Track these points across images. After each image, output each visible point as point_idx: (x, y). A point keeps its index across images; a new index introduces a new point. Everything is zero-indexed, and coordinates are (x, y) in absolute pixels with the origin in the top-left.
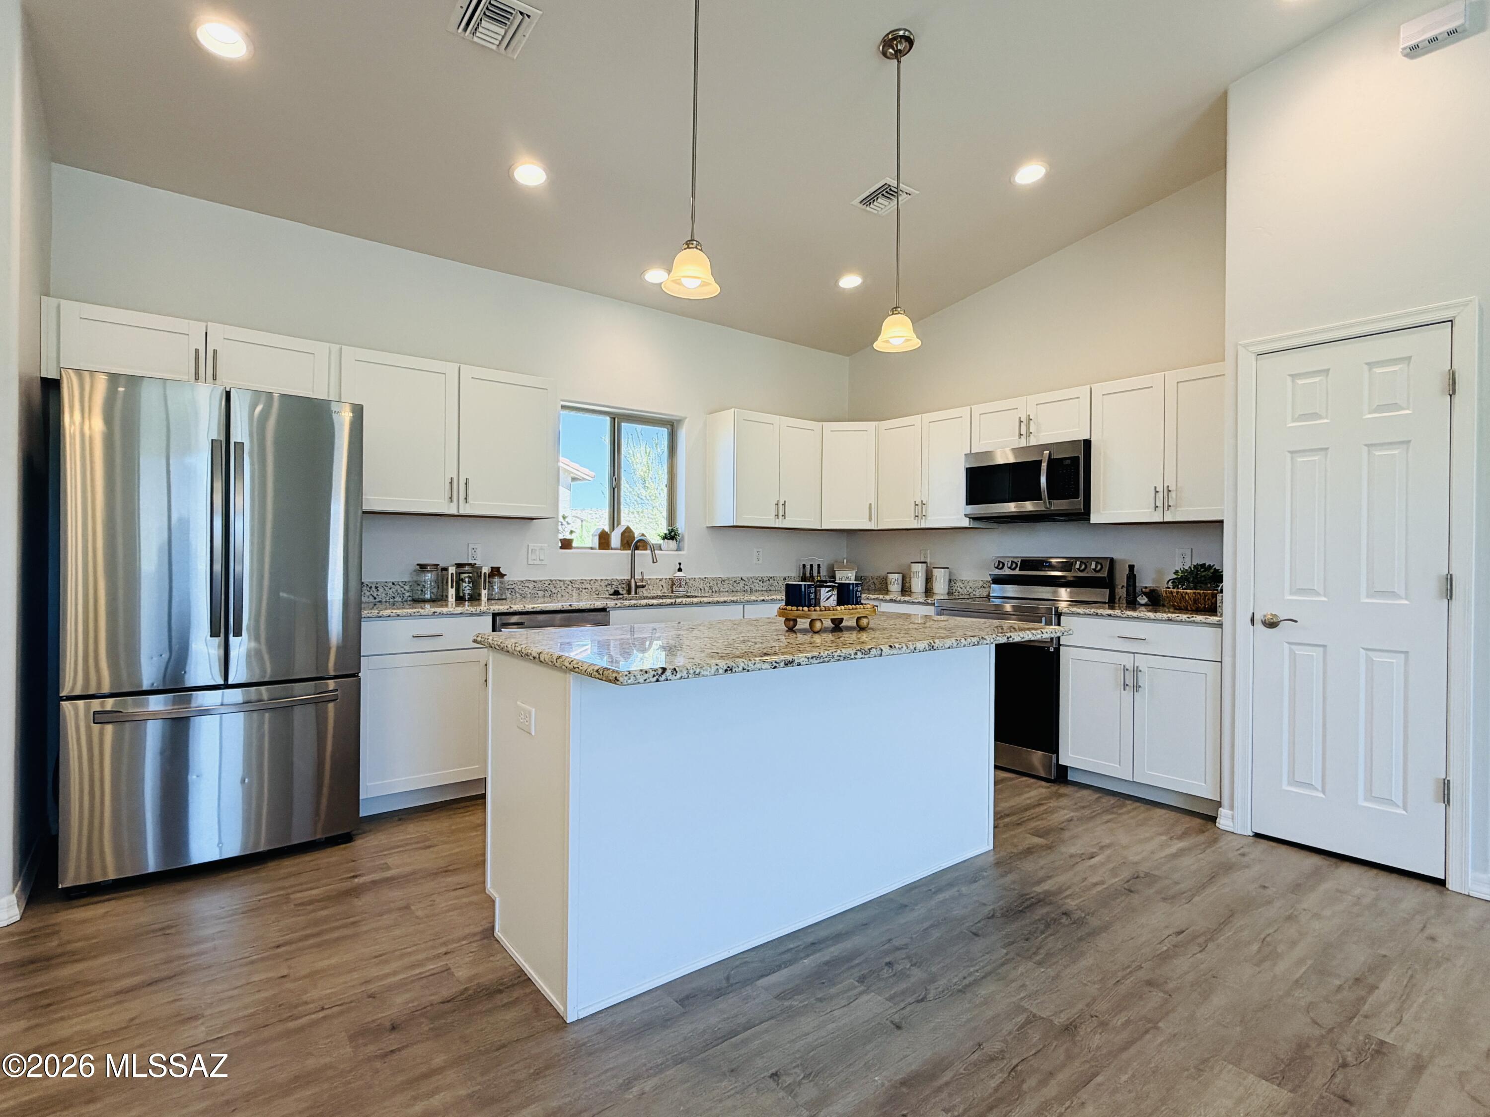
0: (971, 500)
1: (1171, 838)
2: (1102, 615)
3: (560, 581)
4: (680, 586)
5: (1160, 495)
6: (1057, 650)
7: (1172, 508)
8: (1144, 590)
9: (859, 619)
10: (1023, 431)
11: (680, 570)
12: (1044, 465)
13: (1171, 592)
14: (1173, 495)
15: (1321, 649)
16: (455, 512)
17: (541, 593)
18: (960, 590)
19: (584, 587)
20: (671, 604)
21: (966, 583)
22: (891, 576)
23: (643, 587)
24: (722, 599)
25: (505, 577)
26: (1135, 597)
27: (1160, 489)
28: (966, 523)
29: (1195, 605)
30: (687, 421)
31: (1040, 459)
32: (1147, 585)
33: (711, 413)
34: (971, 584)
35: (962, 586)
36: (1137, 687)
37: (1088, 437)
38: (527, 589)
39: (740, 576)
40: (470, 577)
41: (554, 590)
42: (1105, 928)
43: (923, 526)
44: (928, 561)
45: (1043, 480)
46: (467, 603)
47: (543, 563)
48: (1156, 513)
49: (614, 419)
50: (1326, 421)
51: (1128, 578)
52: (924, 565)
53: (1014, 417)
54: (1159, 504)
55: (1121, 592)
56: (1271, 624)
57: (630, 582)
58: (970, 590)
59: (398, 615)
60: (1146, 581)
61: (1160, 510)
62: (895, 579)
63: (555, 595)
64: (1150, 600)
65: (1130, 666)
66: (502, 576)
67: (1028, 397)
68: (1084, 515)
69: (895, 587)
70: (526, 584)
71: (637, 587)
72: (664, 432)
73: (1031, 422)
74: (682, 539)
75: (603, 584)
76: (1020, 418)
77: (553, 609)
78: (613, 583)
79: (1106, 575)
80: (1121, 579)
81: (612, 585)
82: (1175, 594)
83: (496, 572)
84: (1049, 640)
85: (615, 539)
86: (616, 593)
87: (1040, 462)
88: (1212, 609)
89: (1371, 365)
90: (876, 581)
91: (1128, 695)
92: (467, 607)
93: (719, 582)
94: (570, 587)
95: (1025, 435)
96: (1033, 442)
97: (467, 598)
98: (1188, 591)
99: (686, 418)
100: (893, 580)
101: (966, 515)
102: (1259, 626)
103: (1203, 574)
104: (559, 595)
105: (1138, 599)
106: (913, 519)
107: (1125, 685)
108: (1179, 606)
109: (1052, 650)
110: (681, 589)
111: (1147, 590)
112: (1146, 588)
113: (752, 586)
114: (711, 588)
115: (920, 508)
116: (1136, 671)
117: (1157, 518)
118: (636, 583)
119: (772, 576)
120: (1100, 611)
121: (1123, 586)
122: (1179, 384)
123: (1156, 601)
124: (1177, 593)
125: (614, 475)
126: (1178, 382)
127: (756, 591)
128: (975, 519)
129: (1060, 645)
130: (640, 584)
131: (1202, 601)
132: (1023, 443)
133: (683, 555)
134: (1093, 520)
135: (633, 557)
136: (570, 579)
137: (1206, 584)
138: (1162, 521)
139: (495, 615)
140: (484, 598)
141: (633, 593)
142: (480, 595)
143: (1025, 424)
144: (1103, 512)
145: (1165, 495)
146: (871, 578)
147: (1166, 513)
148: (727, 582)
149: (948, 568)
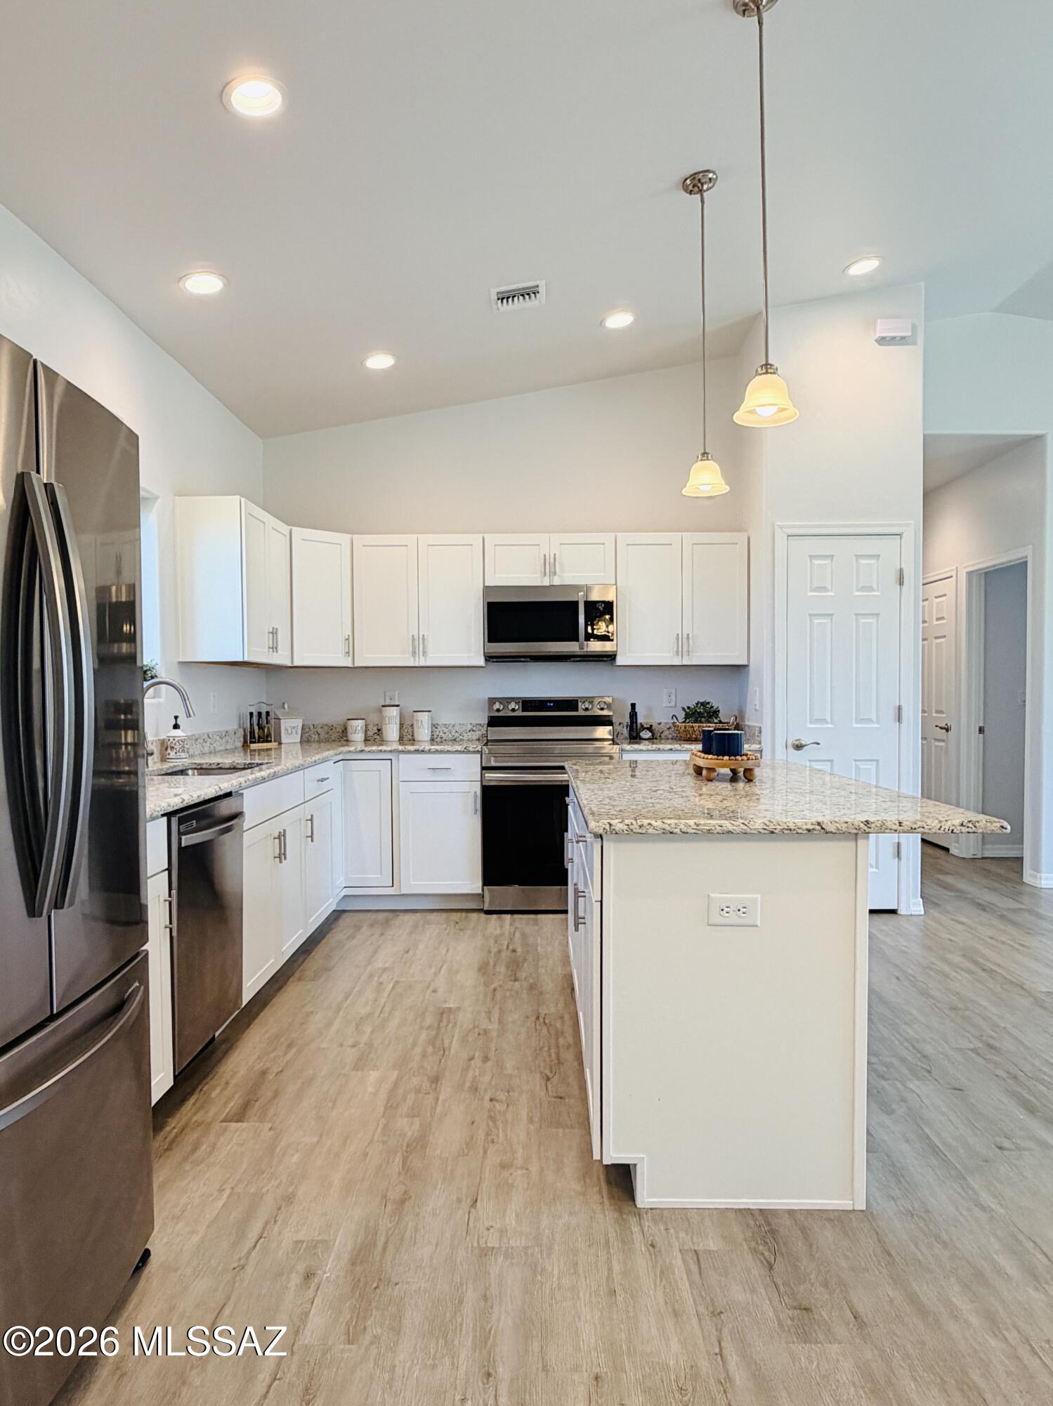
0: (492, 637)
2: (664, 750)
5: (680, 642)
7: (691, 653)
8: (648, 726)
10: (548, 570)
11: (176, 726)
12: (580, 606)
14: (692, 641)
15: (829, 763)
18: (443, 735)
21: (450, 727)
22: (350, 723)
26: (638, 733)
27: (680, 636)
28: (480, 661)
30: (159, 500)
31: (576, 600)
32: (648, 721)
33: (180, 495)
34: (457, 728)
35: (446, 730)
43: (418, 663)
45: (581, 621)
48: (675, 657)
50: (830, 594)
51: (630, 715)
53: (538, 552)
54: (679, 649)
56: (799, 747)
58: (457, 735)
60: (647, 718)
61: (680, 654)
62: (360, 727)
64: (652, 734)
67: (549, 535)
68: (611, 656)
69: (357, 736)
73: (556, 561)
76: (545, 555)
79: (611, 714)
80: (620, 716)
87: (577, 603)
89: (858, 557)
90: (320, 731)
93: (193, 742)
95: (548, 574)
96: (557, 581)
99: (157, 498)
100: (355, 728)
101: (485, 654)
102: (791, 750)
105: (641, 734)
106: (408, 655)
113: (215, 745)
114: (188, 751)
115: (418, 644)
117: (677, 662)
119: (227, 729)
120: (661, 746)
121: (620, 724)
122: (694, 546)
126: (693, 544)
127: (217, 752)
132: (546, 582)
134: (618, 662)
138: (680, 664)
143: (549, 565)
144: (628, 655)
145: (682, 642)
146: (312, 727)
147: (685, 657)
148: (199, 741)
149: (430, 711)
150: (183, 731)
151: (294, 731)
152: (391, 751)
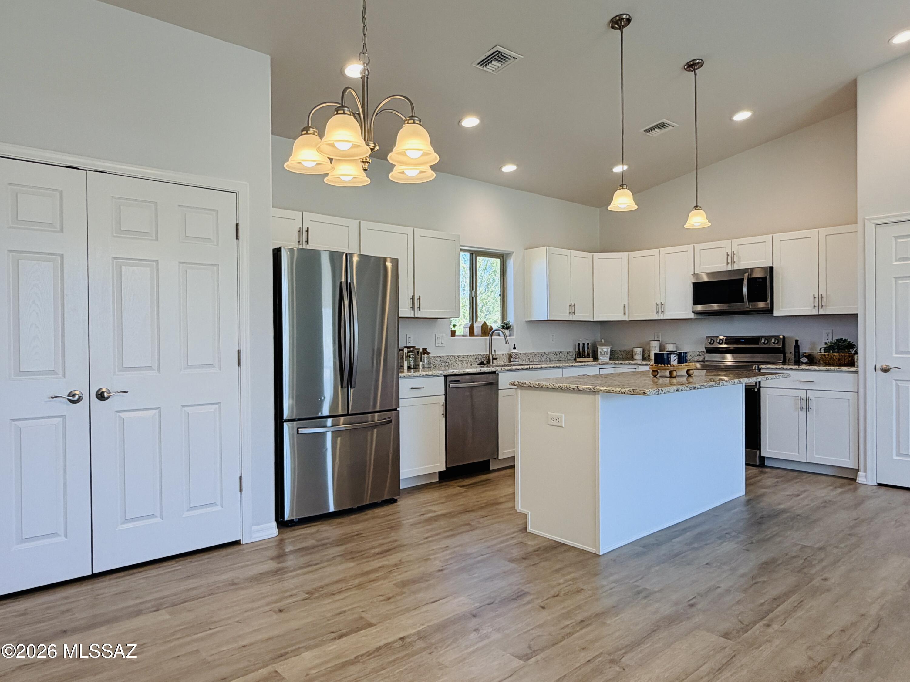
0: (696, 302)
1: (836, 488)
2: (787, 369)
3: (453, 356)
4: (516, 359)
5: (817, 300)
6: (759, 390)
7: (824, 307)
8: (805, 354)
9: (688, 371)
10: (730, 261)
11: (515, 348)
12: (745, 282)
13: (825, 355)
14: (824, 299)
16: (413, 316)
17: (443, 364)
19: (464, 360)
20: (528, 369)
22: (635, 350)
23: (496, 359)
24: (552, 365)
25: (430, 354)
26: (799, 358)
27: (816, 296)
28: (692, 316)
29: (839, 362)
30: (514, 253)
31: (742, 278)
32: (806, 352)
33: (526, 249)
34: (690, 354)
36: (808, 409)
37: (771, 265)
38: (436, 361)
39: (544, 351)
40: (413, 355)
41: (450, 363)
42: (819, 520)
43: (662, 318)
44: (660, 340)
45: (745, 290)
46: (412, 370)
47: (443, 345)
48: (814, 310)
49: (472, 254)
51: (795, 347)
52: (658, 342)
53: (724, 252)
54: (816, 304)
55: (790, 356)
56: (886, 371)
57: (489, 357)
59: (404, 377)
60: (805, 349)
61: (817, 308)
62: (639, 351)
63: (450, 365)
64: (809, 360)
65: (804, 397)
66: (428, 353)
67: (732, 240)
68: (769, 311)
69: (638, 356)
70: (436, 359)
71: (493, 359)
72: (497, 261)
73: (735, 255)
74: (513, 329)
75: (474, 358)
76: (727, 253)
77: (472, 372)
78: (479, 357)
79: (781, 346)
80: (790, 349)
81: (478, 358)
82: (827, 356)
83: (425, 351)
84: (754, 384)
85: (477, 330)
86: (482, 363)
87: (743, 279)
88: (851, 363)
90: (623, 353)
91: (803, 414)
92: (412, 373)
93: (533, 356)
94: (458, 360)
95: (731, 263)
96: (736, 267)
97: (412, 367)
98: (835, 354)
99: (513, 252)
100: (637, 352)
101: (693, 312)
102: (879, 372)
103: (843, 344)
104: (452, 365)
105: (801, 360)
106: (655, 314)
107: (802, 408)
108: (829, 363)
109: (756, 390)
110: (516, 360)
111: (807, 354)
112: (805, 353)
113: (551, 358)
114: (529, 359)
115: (660, 308)
116: (808, 400)
117: (815, 312)
118: (493, 357)
119: (561, 351)
121: (791, 353)
122: (827, 236)
123: (812, 360)
124: (828, 355)
125: (473, 290)
126: (826, 235)
127: (553, 361)
128: (697, 313)
129: (760, 387)
130: (494, 357)
131: (843, 360)
132: (730, 268)
133: (513, 339)
134: (776, 313)
135: (490, 341)
136: (458, 355)
137: (845, 350)
138: (818, 314)
139: (446, 376)
140: (421, 367)
141: (491, 363)
142: (418, 365)
143: (731, 257)
144: (781, 309)
145: (819, 300)
146: (619, 352)
147: (820, 310)
148: (537, 355)
149: (675, 344)
150: (518, 350)
151: (605, 353)
152: (634, 364)
